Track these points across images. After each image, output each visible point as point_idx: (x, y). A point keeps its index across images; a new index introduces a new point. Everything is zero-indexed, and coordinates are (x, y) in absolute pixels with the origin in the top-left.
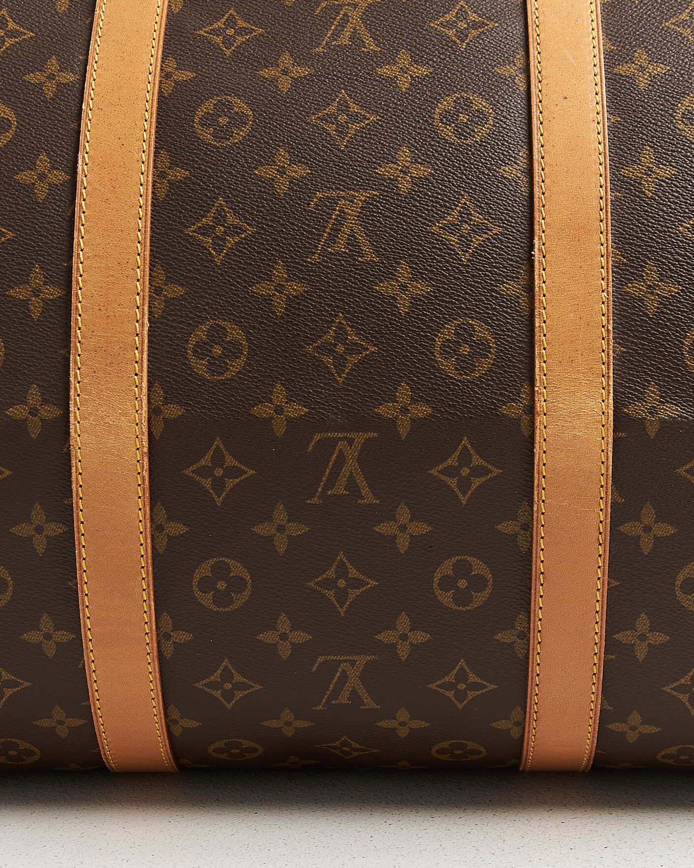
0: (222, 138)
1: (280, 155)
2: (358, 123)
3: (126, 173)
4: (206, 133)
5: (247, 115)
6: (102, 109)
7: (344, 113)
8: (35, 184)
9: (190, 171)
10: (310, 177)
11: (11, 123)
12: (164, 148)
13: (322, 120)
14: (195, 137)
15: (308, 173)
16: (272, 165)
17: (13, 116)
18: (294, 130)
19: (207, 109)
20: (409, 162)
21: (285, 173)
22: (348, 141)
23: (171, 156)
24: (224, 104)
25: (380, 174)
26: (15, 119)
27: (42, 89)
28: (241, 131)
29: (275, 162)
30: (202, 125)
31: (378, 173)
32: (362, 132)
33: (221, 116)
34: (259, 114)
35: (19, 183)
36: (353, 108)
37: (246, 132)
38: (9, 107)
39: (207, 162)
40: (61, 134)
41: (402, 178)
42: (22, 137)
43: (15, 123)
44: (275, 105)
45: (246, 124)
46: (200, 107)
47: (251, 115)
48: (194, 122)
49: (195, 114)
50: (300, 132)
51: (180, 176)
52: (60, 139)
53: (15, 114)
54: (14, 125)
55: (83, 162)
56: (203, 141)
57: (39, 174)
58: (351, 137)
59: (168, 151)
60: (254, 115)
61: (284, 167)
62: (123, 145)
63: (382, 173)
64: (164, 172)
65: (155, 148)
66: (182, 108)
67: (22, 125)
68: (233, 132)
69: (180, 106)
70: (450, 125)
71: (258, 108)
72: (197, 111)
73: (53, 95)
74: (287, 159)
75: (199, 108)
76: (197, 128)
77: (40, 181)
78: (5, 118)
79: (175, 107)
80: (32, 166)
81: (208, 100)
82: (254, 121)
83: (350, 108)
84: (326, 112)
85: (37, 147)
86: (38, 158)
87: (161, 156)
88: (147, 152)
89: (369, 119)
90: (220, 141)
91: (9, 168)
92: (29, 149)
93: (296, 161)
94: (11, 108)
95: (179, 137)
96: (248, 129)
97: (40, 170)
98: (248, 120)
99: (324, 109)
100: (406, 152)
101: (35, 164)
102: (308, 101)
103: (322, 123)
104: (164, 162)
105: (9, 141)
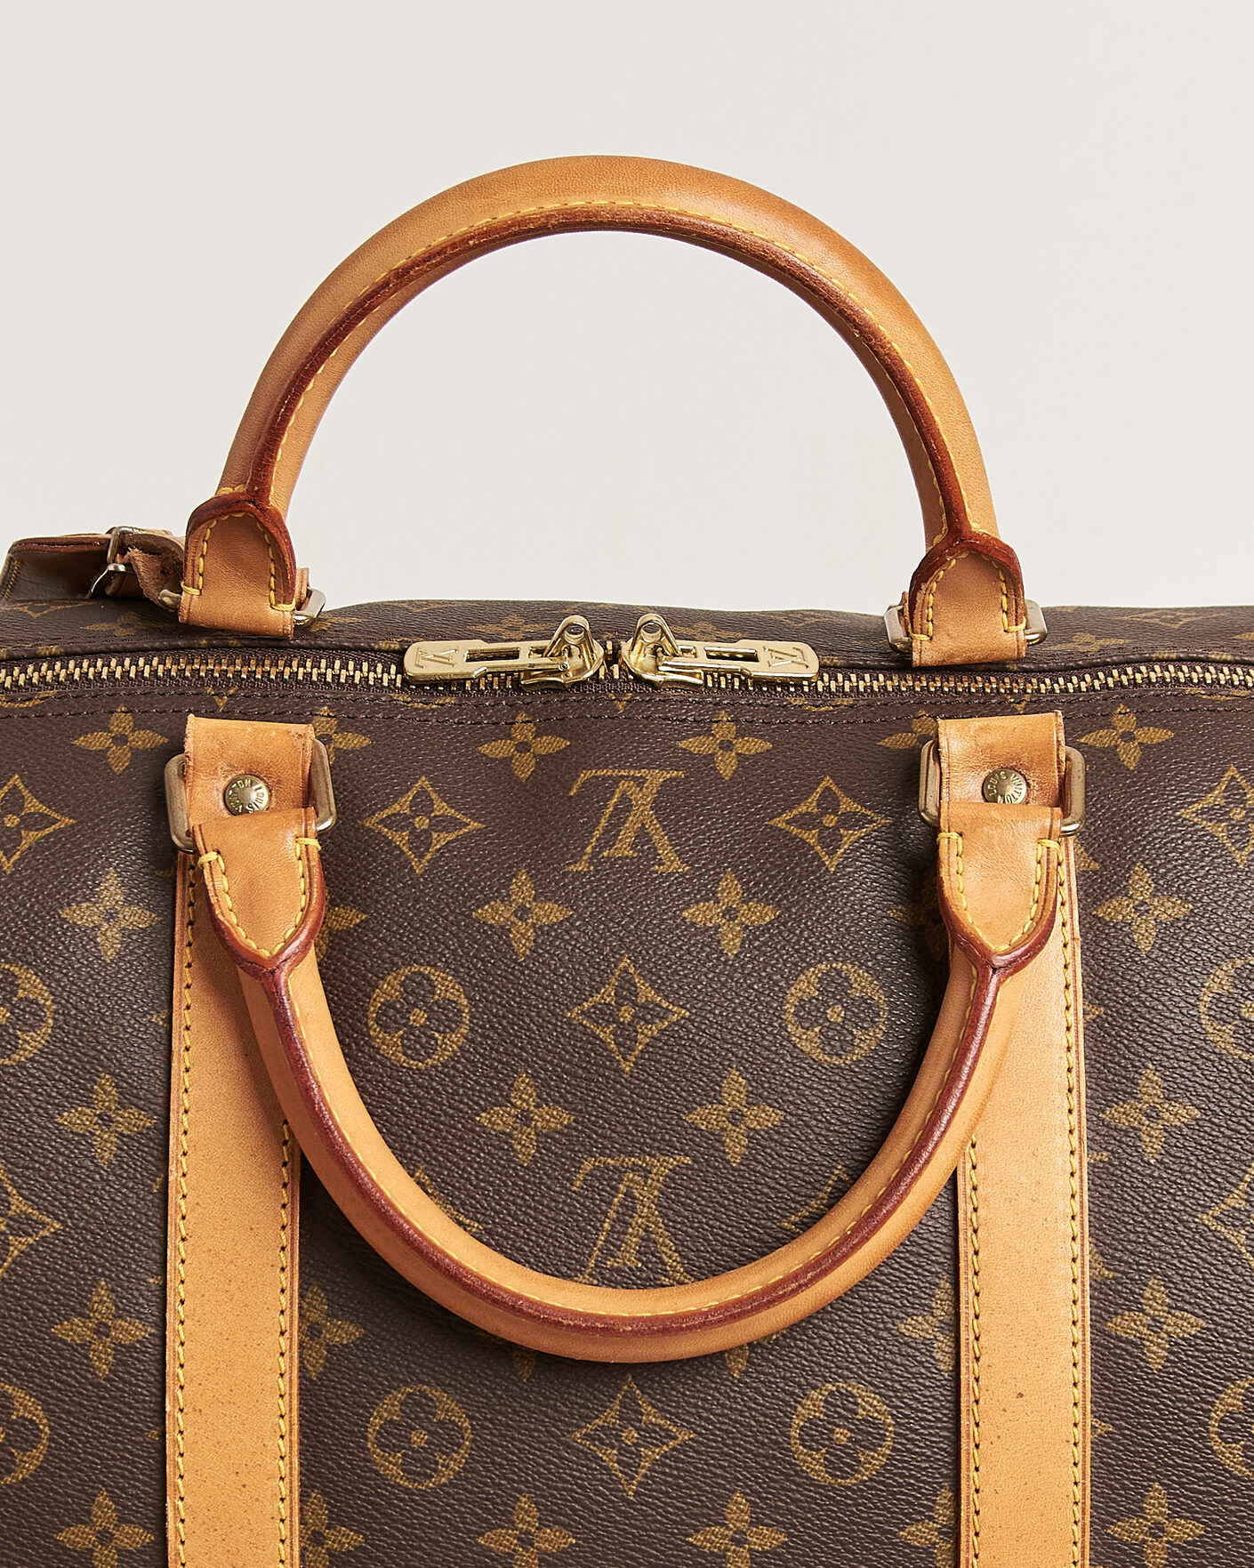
0: (419, 1474)
1: (522, 1509)
2: (657, 1446)
3: (253, 1540)
4: (390, 1463)
5: (461, 1428)
6: (200, 1411)
7: (633, 1426)
8: (92, 1551)
9: (365, 1535)
10: (575, 1551)
11: (38, 1429)
12: (315, 1487)
13: (594, 1439)
14: (372, 1470)
15: (572, 1545)
16: (508, 1529)
17: (41, 1414)
18: (544, 1460)
19: (389, 1412)
20: (746, 1522)
21: (532, 1545)
22: (640, 1483)
23: (329, 1503)
24: (418, 1404)
25: (695, 1546)
26: (45, 1421)
27: (87, 1357)
28: (451, 1460)
29: (513, 1522)
30: (382, 1446)
31: (691, 1544)
32: (665, 1465)
33: (414, 1429)
34: (482, 1426)
35: (64, 1548)
36: (649, 1414)
37: (460, 1462)
38: (31, 1396)
39: (393, 1520)
40: (131, 1453)
41: (734, 1551)
42: (62, 1460)
43: (47, 1429)
44: (509, 1407)
45: (459, 1446)
46: (377, 1408)
47: (467, 1428)
48: (366, 1438)
49: (368, 1422)
50: (554, 1463)
51: (349, 1543)
52: (129, 1464)
53: (43, 1410)
54: (46, 1433)
55: (175, 1518)
56: (384, 1478)
57: (99, 1532)
58: (645, 1476)
59: (325, 1494)
60: (473, 1428)
61: (530, 1533)
62: (244, 1486)
63: (699, 1544)
64: (320, 1534)
65: (300, 1486)
66: (343, 1408)
67: (58, 1435)
68: (437, 1463)
69: (339, 1402)
70: (818, 1450)
71: (478, 1412)
72: (372, 1415)
73: (110, 1370)
74: (533, 1517)
75: (374, 1409)
76: (374, 1453)
77: (102, 1544)
78: (26, 1419)
79: (330, 1405)
80: (84, 1517)
81: (390, 1393)
82: (473, 1441)
83: (642, 1414)
84: (601, 1423)
85: (91, 1480)
86: (94, 1501)
87: (313, 1503)
88: (287, 1501)
89: (675, 1438)
90: (415, 1481)
91: (44, 1519)
92: (77, 1484)
93: (549, 1521)
94: (36, 1397)
95: (341, 1467)
96: (463, 1457)
97: (101, 1524)
98: (463, 1438)
99: (597, 1417)
100: (741, 1503)
101: (89, 1513)
102: (567, 1399)
103: (595, 1445)
104: (318, 1514)
105: (40, 1467)
